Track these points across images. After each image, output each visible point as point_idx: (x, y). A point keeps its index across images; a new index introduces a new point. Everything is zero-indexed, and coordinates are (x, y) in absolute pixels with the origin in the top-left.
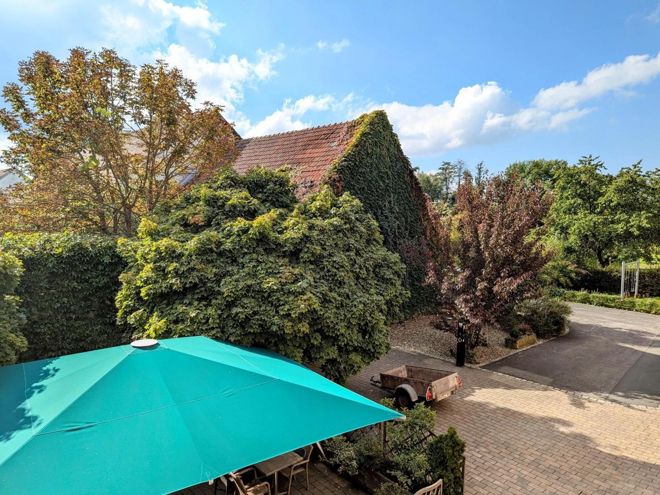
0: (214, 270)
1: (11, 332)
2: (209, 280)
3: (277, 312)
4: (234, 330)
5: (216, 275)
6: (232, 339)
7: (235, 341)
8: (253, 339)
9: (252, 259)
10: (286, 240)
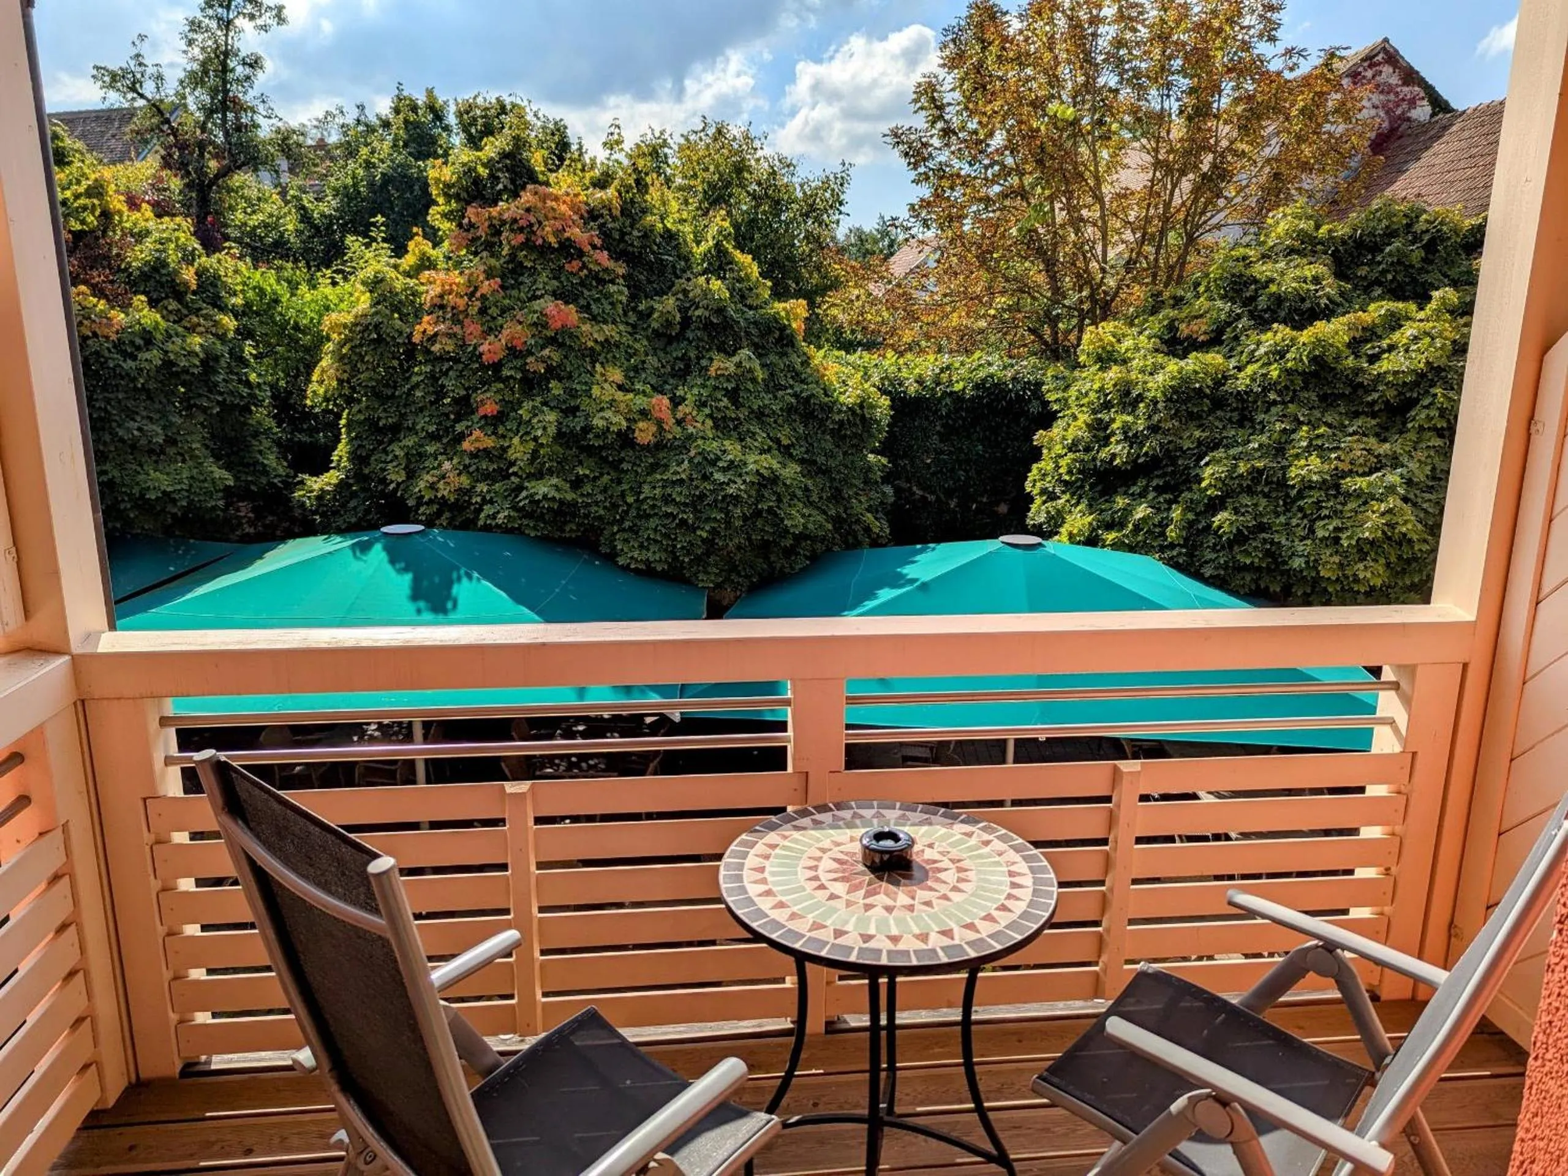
0: (1197, 434)
1: (868, 510)
2: (1184, 452)
3: (1312, 531)
4: (1213, 556)
5: (1200, 443)
6: (1208, 571)
7: (1211, 576)
8: (1256, 581)
9: (1284, 416)
10: (1379, 374)
